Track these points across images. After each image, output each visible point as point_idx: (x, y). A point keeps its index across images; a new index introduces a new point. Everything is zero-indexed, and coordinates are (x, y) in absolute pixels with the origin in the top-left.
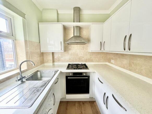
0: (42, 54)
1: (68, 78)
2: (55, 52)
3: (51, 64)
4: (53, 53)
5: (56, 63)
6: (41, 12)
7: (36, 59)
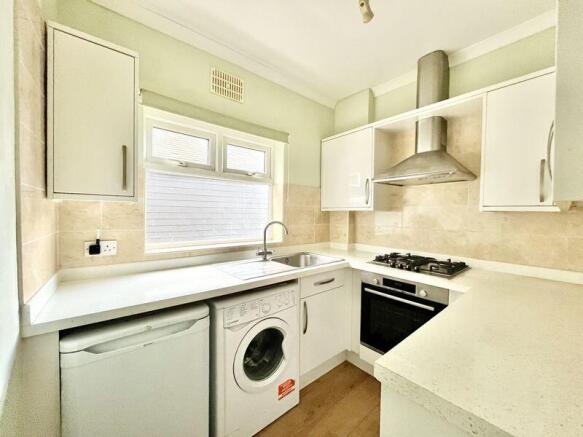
0: (326, 216)
1: (367, 289)
2: (361, 212)
3: (345, 246)
4: (353, 215)
5: (359, 246)
6: (333, 112)
7: (306, 225)
